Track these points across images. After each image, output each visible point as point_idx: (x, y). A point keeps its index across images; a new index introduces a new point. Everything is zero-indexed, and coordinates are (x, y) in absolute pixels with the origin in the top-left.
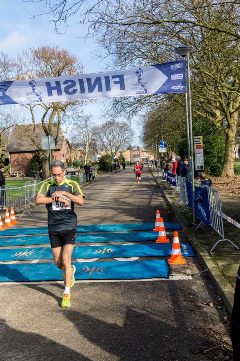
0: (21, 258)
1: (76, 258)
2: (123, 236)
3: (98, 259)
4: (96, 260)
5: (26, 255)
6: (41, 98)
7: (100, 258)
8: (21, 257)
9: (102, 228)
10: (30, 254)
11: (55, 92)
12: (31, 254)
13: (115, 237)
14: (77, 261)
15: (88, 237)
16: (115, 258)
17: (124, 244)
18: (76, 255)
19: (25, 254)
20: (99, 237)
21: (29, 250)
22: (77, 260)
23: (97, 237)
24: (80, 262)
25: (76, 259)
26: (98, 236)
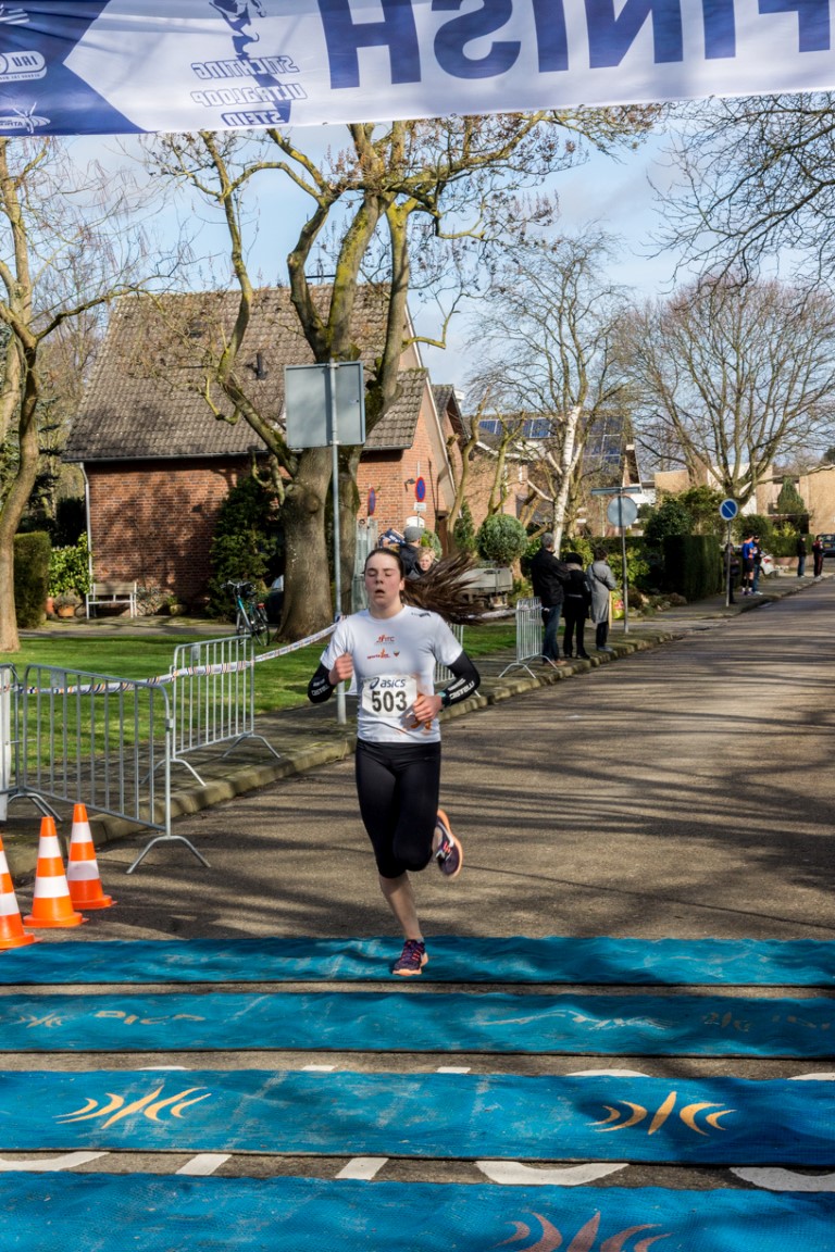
0: (115, 1135)
1: (471, 1155)
2: (793, 1019)
3: (621, 1166)
4: (608, 1177)
5: (151, 1114)
6: (288, 97)
7: (632, 1163)
8: (119, 1125)
9: (649, 963)
10: (175, 1111)
11: (374, 59)
12: (183, 1112)
13: (737, 1022)
14: (478, 1173)
15: (559, 1012)
16: (733, 1170)
17: (801, 1073)
18: (473, 1135)
19: (148, 1107)
20: (629, 1022)
21: (174, 1084)
22: (481, 1165)
23: (619, 1022)
24: (502, 1180)
25: (473, 1160)
26: (626, 1015)
